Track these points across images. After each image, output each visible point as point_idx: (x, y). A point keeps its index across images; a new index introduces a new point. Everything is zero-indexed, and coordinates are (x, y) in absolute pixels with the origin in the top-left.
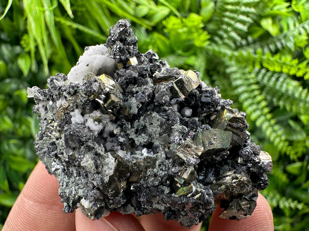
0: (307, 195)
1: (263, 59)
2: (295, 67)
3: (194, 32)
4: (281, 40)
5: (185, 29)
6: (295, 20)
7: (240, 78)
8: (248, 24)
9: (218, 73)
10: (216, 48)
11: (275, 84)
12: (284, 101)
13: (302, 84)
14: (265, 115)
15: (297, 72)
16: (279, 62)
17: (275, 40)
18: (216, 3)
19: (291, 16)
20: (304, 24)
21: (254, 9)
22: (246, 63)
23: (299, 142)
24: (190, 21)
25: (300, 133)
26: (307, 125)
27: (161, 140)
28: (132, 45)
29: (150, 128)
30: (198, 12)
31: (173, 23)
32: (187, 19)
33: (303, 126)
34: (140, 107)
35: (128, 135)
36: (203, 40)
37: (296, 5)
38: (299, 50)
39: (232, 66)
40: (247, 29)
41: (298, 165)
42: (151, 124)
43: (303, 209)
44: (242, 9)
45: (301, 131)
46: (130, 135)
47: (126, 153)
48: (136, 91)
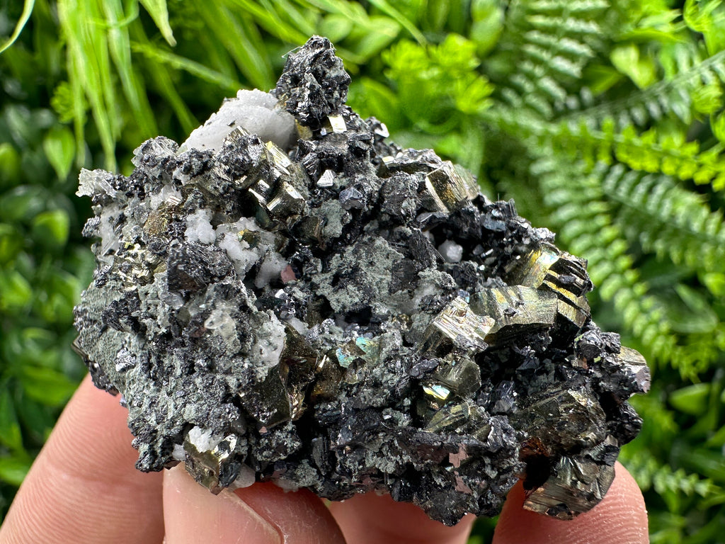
0: (719, 461)
1: (617, 143)
2: (691, 162)
3: (456, 79)
4: (659, 99)
5: (436, 72)
6: (691, 52)
7: (564, 187)
8: (581, 61)
9: (512, 174)
10: (507, 116)
11: (645, 200)
12: (667, 240)
13: (707, 200)
14: (622, 273)
15: (697, 172)
16: (654, 149)
17: (645, 97)
18: (506, 10)
19: (683, 41)
20: (713, 60)
21: (596, 25)
22: (578, 151)
23: (700, 336)
24: (448, 53)
25: (702, 315)
26: (720, 297)
27: (391, 305)
28: (338, 88)
29: (369, 273)
30: (466, 33)
31: (406, 58)
32: (440, 47)
33: (711, 300)
34: (348, 221)
35: (314, 287)
36: (478, 97)
37: (694, 15)
38: (700, 120)
39: (544, 158)
40: (580, 72)
41: (698, 390)
42: (371, 264)
43: (710, 495)
44: (568, 26)
45: (705, 312)
46: (319, 288)
47: (309, 328)
48: (341, 187)
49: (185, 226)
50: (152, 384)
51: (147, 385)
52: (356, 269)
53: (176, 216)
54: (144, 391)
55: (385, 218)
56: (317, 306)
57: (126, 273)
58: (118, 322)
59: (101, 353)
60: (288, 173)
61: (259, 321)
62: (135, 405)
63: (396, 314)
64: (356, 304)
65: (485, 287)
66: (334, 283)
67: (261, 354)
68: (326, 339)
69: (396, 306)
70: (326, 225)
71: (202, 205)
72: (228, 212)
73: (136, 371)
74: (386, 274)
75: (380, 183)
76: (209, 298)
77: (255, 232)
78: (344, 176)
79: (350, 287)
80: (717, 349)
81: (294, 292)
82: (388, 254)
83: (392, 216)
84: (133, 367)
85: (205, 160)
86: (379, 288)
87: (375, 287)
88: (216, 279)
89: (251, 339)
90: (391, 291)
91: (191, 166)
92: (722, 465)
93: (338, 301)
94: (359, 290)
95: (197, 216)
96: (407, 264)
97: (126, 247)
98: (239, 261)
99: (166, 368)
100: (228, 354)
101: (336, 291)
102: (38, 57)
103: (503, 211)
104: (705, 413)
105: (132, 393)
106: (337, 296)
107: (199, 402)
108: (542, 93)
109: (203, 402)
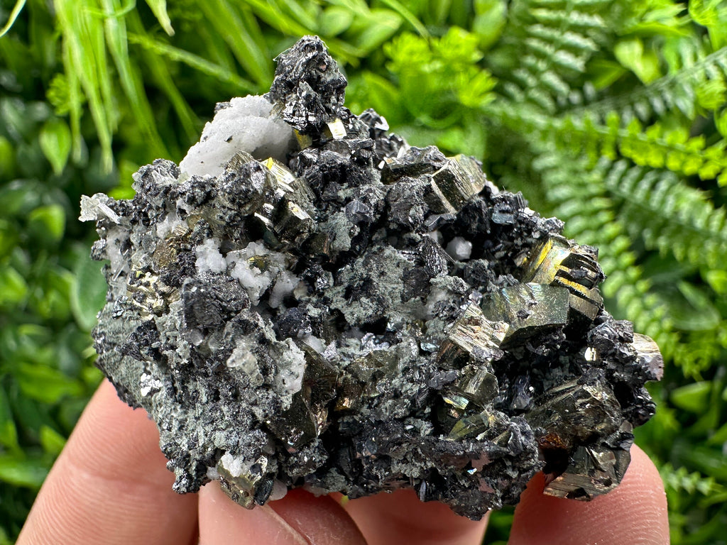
0: (720, 460)
1: (622, 137)
2: (696, 157)
3: (459, 73)
4: (663, 93)
5: (438, 65)
6: (695, 47)
7: (567, 183)
8: (585, 55)
9: (514, 169)
12: (669, 237)
13: (711, 197)
14: (625, 269)
15: (702, 167)
16: (658, 143)
17: (649, 92)
18: (509, 3)
19: (688, 35)
20: (718, 55)
21: (600, 18)
22: (582, 146)
23: (702, 334)
24: (450, 45)
25: (704, 312)
26: (723, 294)
27: (405, 313)
28: (334, 93)
29: (380, 284)
30: (468, 27)
31: (408, 50)
32: (442, 40)
33: (713, 298)
34: (356, 234)
35: (327, 301)
36: (481, 90)
37: (699, 9)
38: (705, 116)
39: (547, 153)
40: (583, 66)
41: (700, 388)
42: (382, 274)
43: (713, 493)
44: (572, 19)
45: (707, 310)
46: (332, 301)
47: (326, 344)
48: (346, 198)
49: (194, 256)
50: (178, 407)
51: (174, 409)
52: (368, 281)
53: (185, 245)
54: (172, 414)
55: (393, 226)
56: (332, 321)
57: (141, 302)
58: (140, 353)
59: (125, 376)
60: (292, 191)
61: (278, 351)
62: (165, 428)
63: (410, 321)
64: (371, 316)
65: (496, 285)
66: (346, 297)
67: (284, 384)
68: (343, 353)
69: (409, 313)
70: (334, 239)
71: (210, 235)
72: (236, 240)
73: (162, 395)
74: (398, 283)
75: (385, 191)
76: (228, 334)
77: (265, 256)
78: (349, 187)
79: (364, 300)
80: (719, 347)
81: (308, 310)
82: (399, 263)
83: (400, 225)
84: (159, 391)
85: (208, 189)
86: (392, 298)
87: (389, 297)
88: (233, 314)
89: (273, 371)
90: (404, 299)
91: (194, 197)
92: (724, 463)
93: (352, 314)
94: (372, 302)
95: (205, 246)
96: (418, 271)
97: (137, 276)
98: (252, 288)
99: (191, 393)
100: (252, 386)
101: (349, 305)
102: (33, 49)
103: (511, 204)
104: (706, 411)
105: (160, 416)
106: (351, 309)
107: (228, 429)
108: (545, 87)
109: (231, 429)
